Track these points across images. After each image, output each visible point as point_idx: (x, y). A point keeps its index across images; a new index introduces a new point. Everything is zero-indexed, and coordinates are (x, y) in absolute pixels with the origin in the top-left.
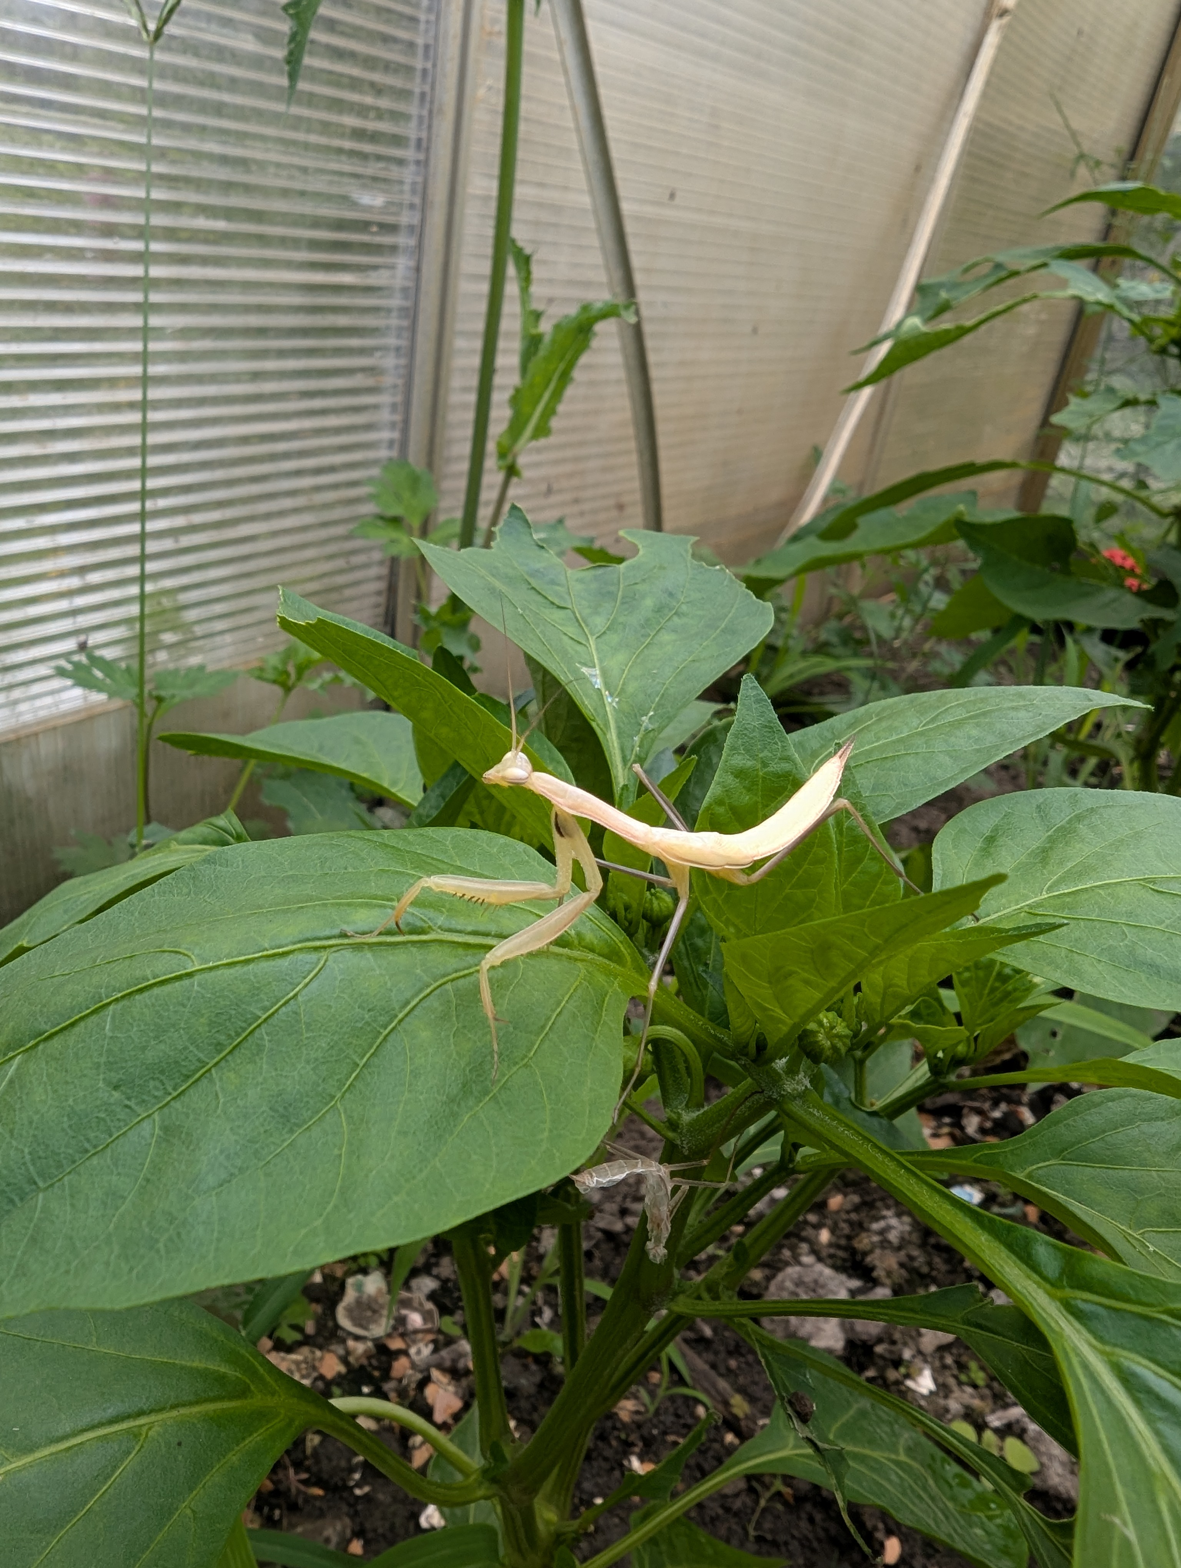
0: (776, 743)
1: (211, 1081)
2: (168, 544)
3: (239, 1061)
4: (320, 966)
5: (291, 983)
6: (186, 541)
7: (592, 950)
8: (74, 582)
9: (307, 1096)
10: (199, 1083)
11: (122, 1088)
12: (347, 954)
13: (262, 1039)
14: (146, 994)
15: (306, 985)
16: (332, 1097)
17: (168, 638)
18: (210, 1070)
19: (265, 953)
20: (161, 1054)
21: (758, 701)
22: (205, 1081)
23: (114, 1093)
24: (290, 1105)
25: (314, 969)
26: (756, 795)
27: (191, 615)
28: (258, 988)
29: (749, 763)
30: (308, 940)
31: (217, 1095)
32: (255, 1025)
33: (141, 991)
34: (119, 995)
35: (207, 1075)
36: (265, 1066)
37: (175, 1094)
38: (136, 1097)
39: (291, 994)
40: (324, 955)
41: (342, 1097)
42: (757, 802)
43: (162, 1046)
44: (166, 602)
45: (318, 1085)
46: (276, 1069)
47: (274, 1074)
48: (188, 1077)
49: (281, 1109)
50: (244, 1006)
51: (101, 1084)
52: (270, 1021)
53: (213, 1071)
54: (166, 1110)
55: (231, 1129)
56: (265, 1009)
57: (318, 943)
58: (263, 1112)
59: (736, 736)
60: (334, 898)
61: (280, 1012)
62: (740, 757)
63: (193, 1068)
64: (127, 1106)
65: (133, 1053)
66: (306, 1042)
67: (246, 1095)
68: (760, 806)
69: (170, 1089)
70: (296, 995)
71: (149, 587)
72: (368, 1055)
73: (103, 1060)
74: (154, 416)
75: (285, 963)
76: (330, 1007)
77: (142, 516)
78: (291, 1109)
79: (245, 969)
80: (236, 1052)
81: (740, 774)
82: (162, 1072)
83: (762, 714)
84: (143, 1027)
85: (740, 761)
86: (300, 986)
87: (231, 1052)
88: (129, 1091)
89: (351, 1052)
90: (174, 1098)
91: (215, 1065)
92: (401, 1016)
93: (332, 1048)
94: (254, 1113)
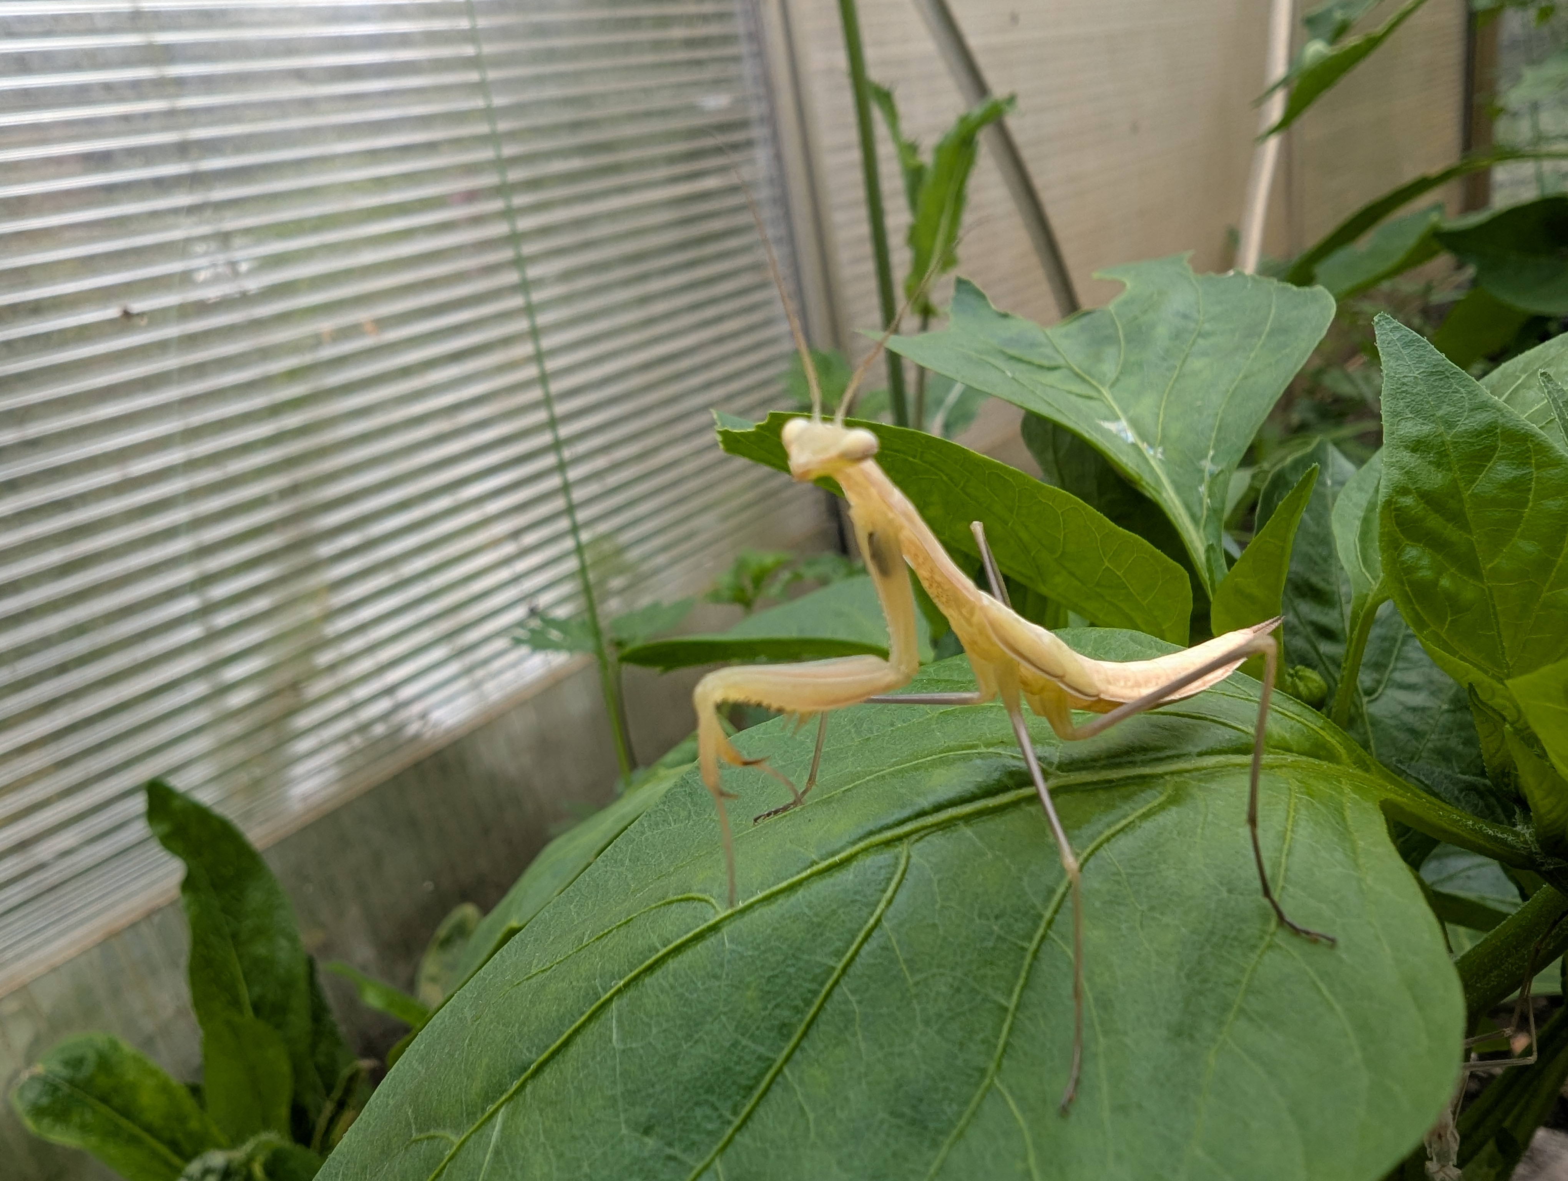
0: (1457, 392)
1: (787, 1088)
2: (593, 488)
3: (821, 1046)
4: (901, 868)
5: (867, 905)
6: (613, 480)
7: (1289, 750)
8: (509, 549)
9: (943, 1079)
10: (770, 1095)
11: (658, 1129)
12: (937, 839)
13: (847, 1002)
14: (658, 973)
15: (890, 902)
16: (983, 1072)
17: (616, 583)
18: (780, 1071)
19: (815, 868)
20: (701, 1062)
21: (1407, 345)
22: (777, 1090)
23: (647, 1140)
24: (921, 1100)
25: (893, 873)
26: (1450, 470)
27: (634, 554)
28: (819, 925)
29: (1426, 429)
30: (871, 833)
31: (801, 1109)
32: (830, 982)
33: (651, 969)
34: (622, 983)
35: (779, 1079)
36: (863, 1046)
37: (737, 1121)
38: (680, 1139)
39: (872, 921)
40: (902, 849)
41: (999, 1066)
42: (1454, 480)
43: (701, 1049)
44: (607, 547)
45: (955, 1057)
46: (881, 1047)
47: (880, 1054)
48: (750, 1089)
49: (907, 1111)
50: (806, 957)
51: (624, 1131)
52: (851, 971)
53: (786, 1071)
54: (730, 1150)
55: (840, 1163)
56: (839, 954)
57: (888, 835)
58: (882, 1122)
59: (1393, 397)
60: (890, 767)
61: (863, 952)
62: (1409, 424)
63: (754, 1072)
64: (671, 1158)
65: (660, 1070)
66: (914, 991)
67: (847, 1099)
68: (1462, 484)
69: (728, 1115)
70: (878, 921)
71: (585, 536)
72: (1017, 990)
73: (619, 1089)
74: (551, 365)
75: (847, 876)
76: (934, 926)
77: (561, 467)
78: (923, 1108)
79: (793, 899)
80: (813, 1033)
81: (1417, 446)
82: (710, 1090)
83: (1420, 359)
84: (665, 1025)
85: (1412, 428)
86: (882, 905)
87: (805, 1034)
88: (667, 1132)
89: (990, 991)
90: (739, 1129)
91: (787, 1059)
92: (1048, 915)
93: (958, 990)
94: (868, 1127)
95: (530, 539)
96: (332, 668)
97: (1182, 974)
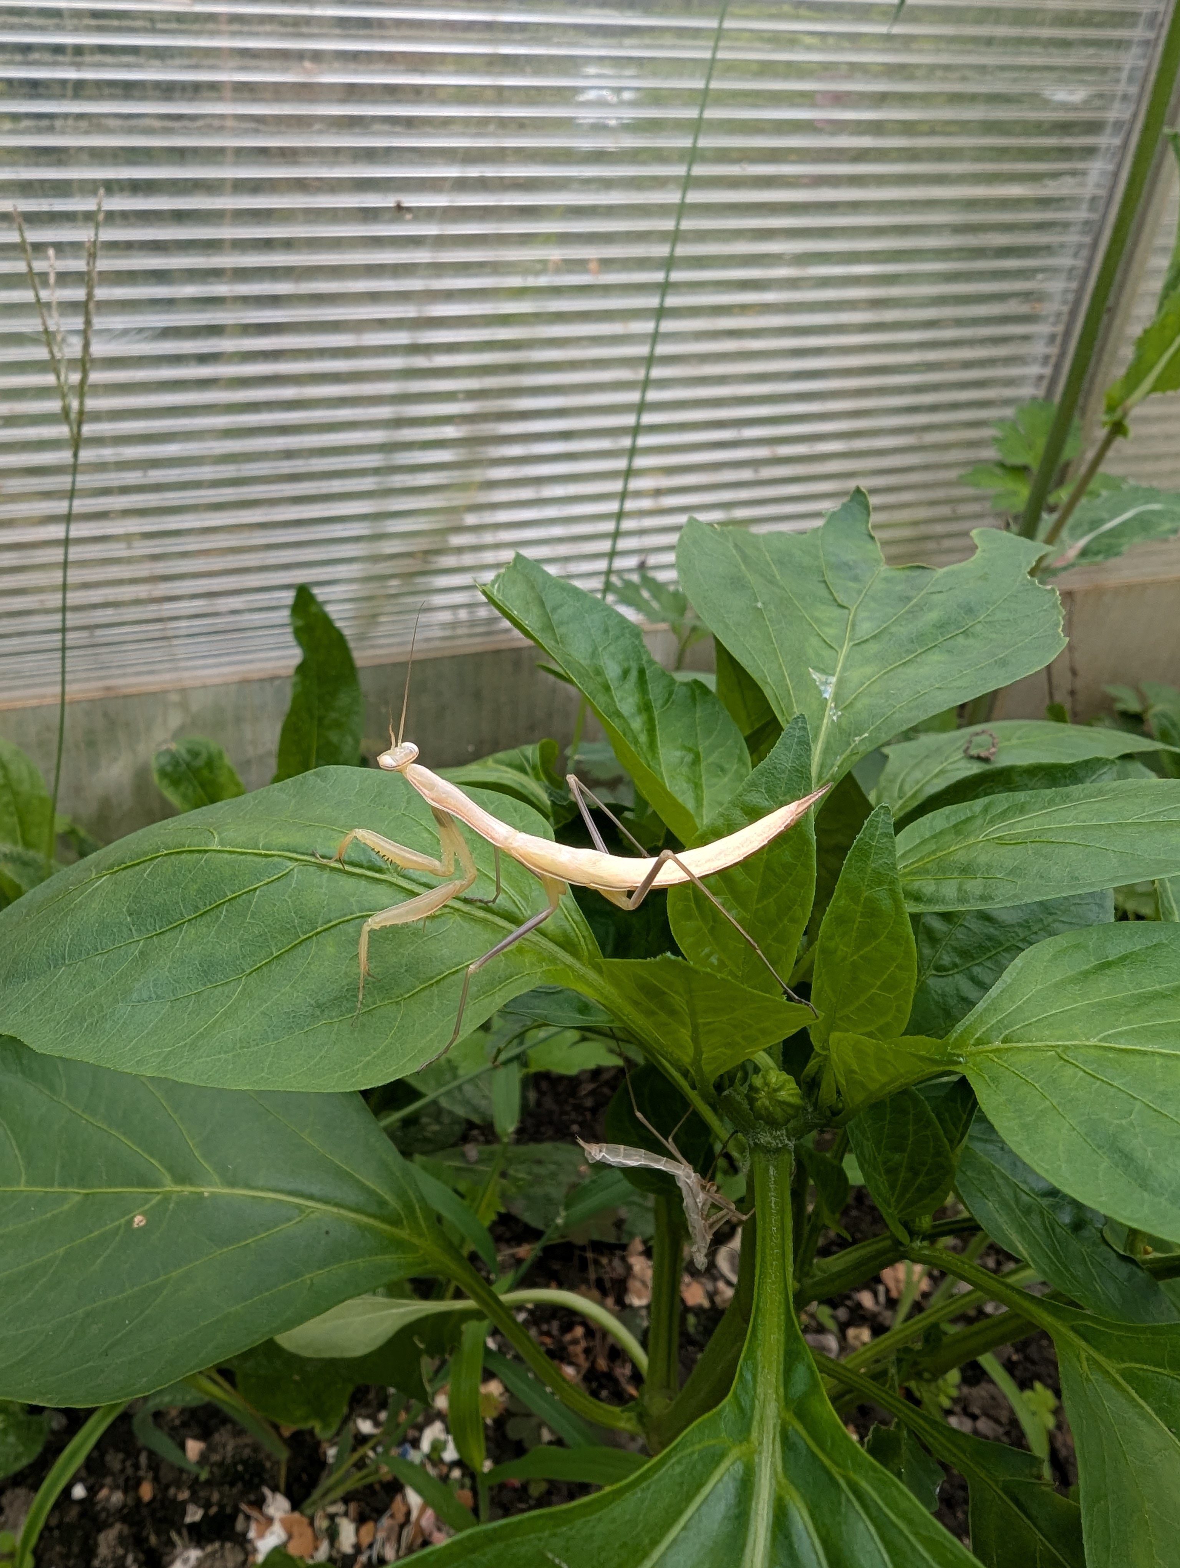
1: (181, 931)
3: (202, 923)
4: (284, 873)
5: (260, 878)
9: (227, 964)
11: (134, 916)
13: (221, 913)
14: (178, 857)
15: (266, 884)
16: (243, 971)
18: (184, 922)
24: (213, 966)
25: (281, 872)
32: (222, 901)
33: (177, 853)
36: (213, 933)
37: (159, 931)
39: (255, 886)
40: (292, 865)
41: (250, 973)
43: (166, 896)
45: (238, 959)
46: (218, 938)
47: (215, 940)
49: (206, 966)
51: (125, 909)
53: (186, 924)
54: (148, 940)
61: (241, 897)
63: (176, 917)
64: (130, 930)
65: (149, 894)
66: (245, 925)
69: (157, 927)
70: (256, 889)
72: (283, 950)
73: (134, 892)
75: (265, 862)
76: (275, 905)
78: (212, 969)
80: (204, 916)
82: (159, 913)
84: (162, 879)
86: (264, 882)
87: (201, 915)
88: (136, 919)
89: (273, 944)
90: (156, 935)
91: (189, 920)
92: (319, 929)
93: (261, 936)
94: (189, 963)
96: (460, 550)
97: (346, 987)
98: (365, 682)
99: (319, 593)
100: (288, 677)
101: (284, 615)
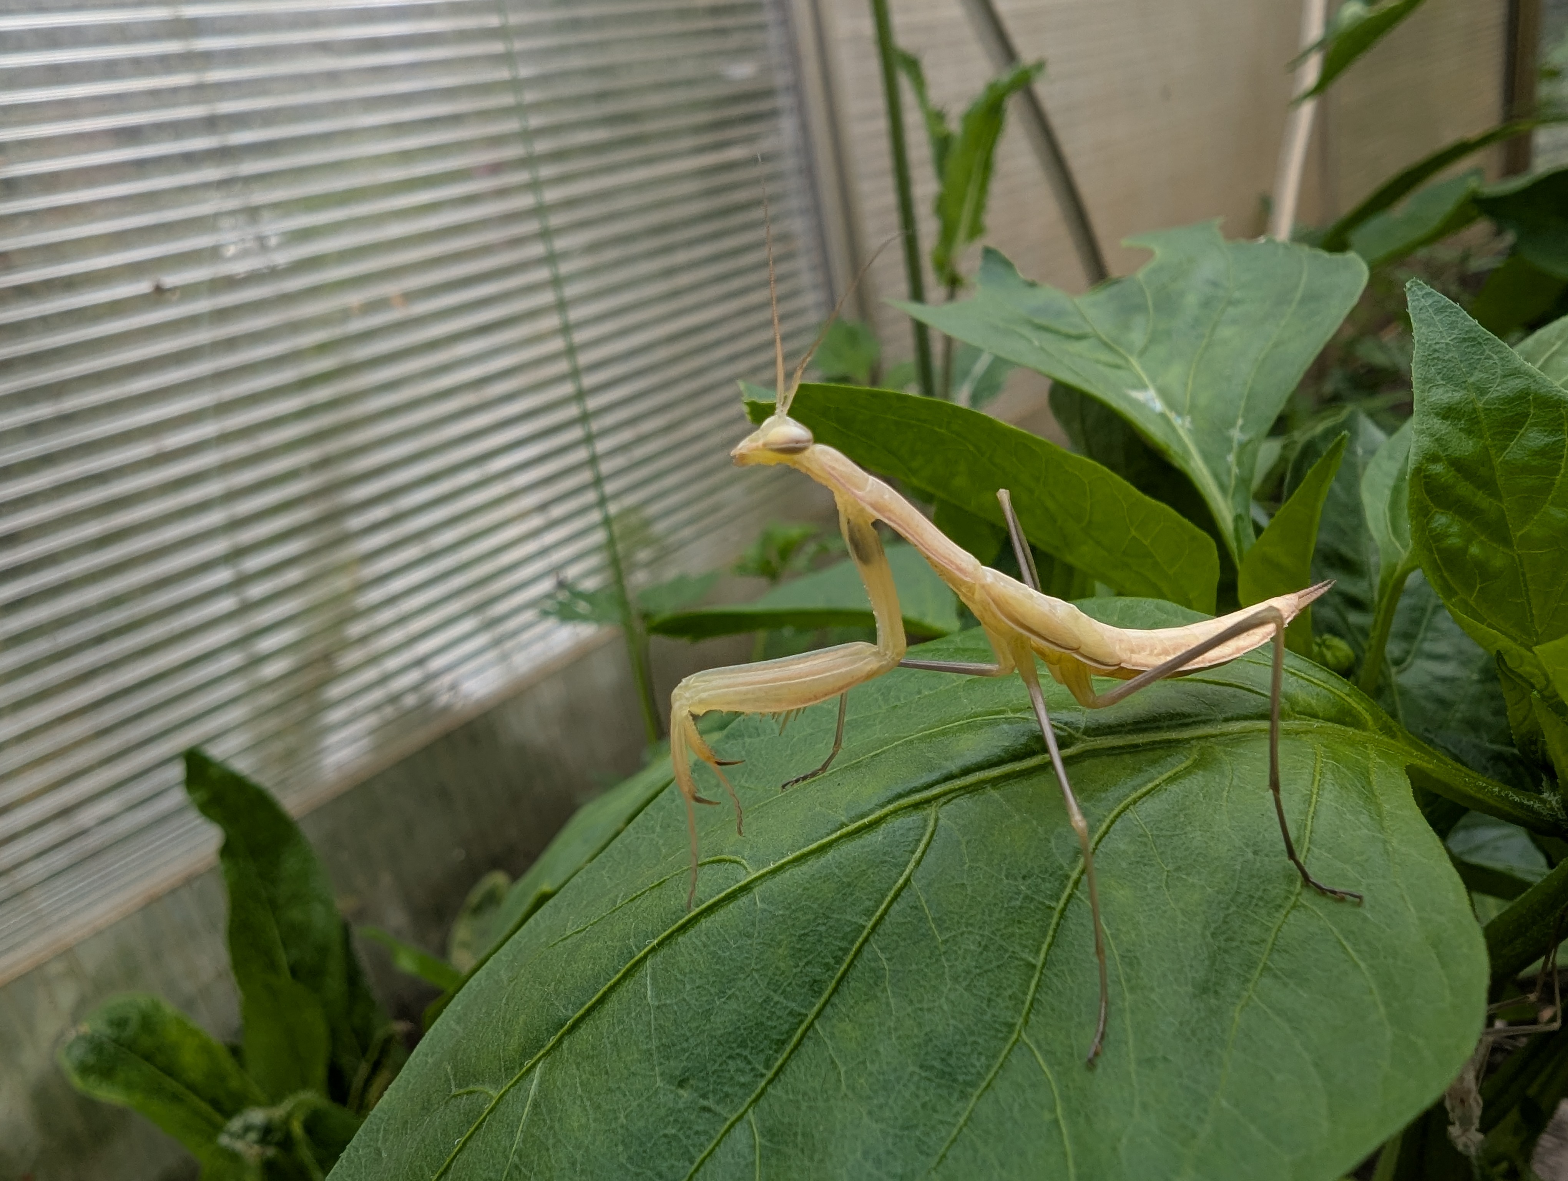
0: (1489, 358)
1: (818, 1042)
2: (622, 460)
3: (852, 1002)
4: (930, 830)
5: (896, 865)
6: (639, 452)
7: (1315, 716)
8: (538, 520)
9: (972, 1033)
10: (802, 1049)
11: (691, 1082)
12: (964, 801)
13: (877, 959)
14: (692, 932)
15: (918, 863)
16: (1011, 1026)
17: (643, 555)
18: (812, 1024)
19: (845, 830)
20: (735, 1017)
21: (1440, 310)
22: (808, 1044)
23: (681, 1092)
24: (950, 1054)
25: (922, 835)
26: (1481, 437)
27: (660, 527)
28: (849, 885)
29: (1458, 396)
30: (900, 796)
31: (833, 1062)
32: (861, 940)
33: (684, 927)
34: (656, 942)
35: (810, 1033)
36: (892, 1001)
37: (770, 1074)
38: (714, 1092)
39: (901, 881)
40: (931, 812)
41: (1026, 1022)
42: (1486, 448)
43: (733, 1005)
44: (633, 519)
45: (984, 1013)
46: (911, 1002)
47: (909, 1010)
48: (783, 1042)
49: (937, 1064)
50: (835, 916)
51: (659, 1083)
52: (880, 930)
53: (817, 1026)
54: (762, 1101)
55: (870, 1113)
56: (869, 913)
57: (917, 797)
58: (911, 1075)
59: (1425, 363)
60: (918, 733)
61: (892, 911)
62: (1441, 390)
63: (786, 1027)
64: (705, 1109)
65: (694, 1025)
66: (943, 948)
67: (877, 1052)
68: (1493, 452)
69: (761, 1068)
70: (908, 880)
71: (613, 508)
72: (1045, 947)
73: (655, 1043)
74: (579, 337)
75: (877, 837)
76: (963, 886)
77: (589, 439)
78: (953, 1061)
79: (823, 860)
80: (844, 989)
81: (1448, 413)
82: (743, 1045)
83: (1452, 326)
84: (698, 982)
85: (1443, 395)
86: (911, 866)
87: (835, 990)
88: (701, 1085)
89: (1018, 949)
90: (770, 1082)
91: (818, 1015)
92: (1074, 875)
93: (986, 948)
94: (898, 1079)
95: (557, 511)
96: (364, 639)
97: (1208, 933)
98: (310, 833)
99: (217, 752)
100: (212, 870)
101: (178, 796)
